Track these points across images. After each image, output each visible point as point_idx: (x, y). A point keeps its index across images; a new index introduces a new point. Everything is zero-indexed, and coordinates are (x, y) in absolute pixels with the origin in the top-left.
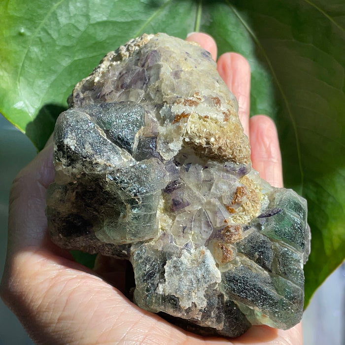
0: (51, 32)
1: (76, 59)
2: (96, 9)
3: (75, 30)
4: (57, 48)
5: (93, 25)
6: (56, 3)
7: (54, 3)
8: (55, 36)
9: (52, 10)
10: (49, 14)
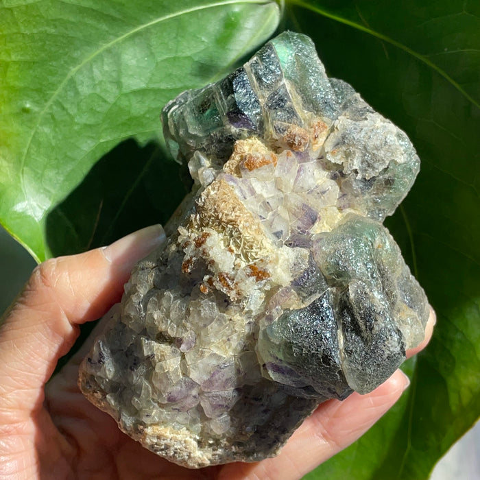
0: (67, 106)
1: (102, 141)
2: (130, 73)
3: (100, 103)
4: (76, 128)
5: (126, 95)
6: (74, 67)
7: (71, 67)
8: (73, 110)
9: (69, 77)
10: (65, 81)
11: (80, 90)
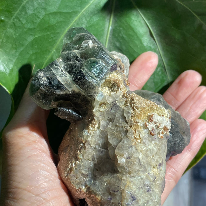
0: (21, 19)
1: (36, 36)
2: (50, 4)
3: (36, 18)
4: (25, 30)
5: (48, 14)
8: (24, 21)
9: (22, 5)
10: (21, 7)
11: (27, 11)
